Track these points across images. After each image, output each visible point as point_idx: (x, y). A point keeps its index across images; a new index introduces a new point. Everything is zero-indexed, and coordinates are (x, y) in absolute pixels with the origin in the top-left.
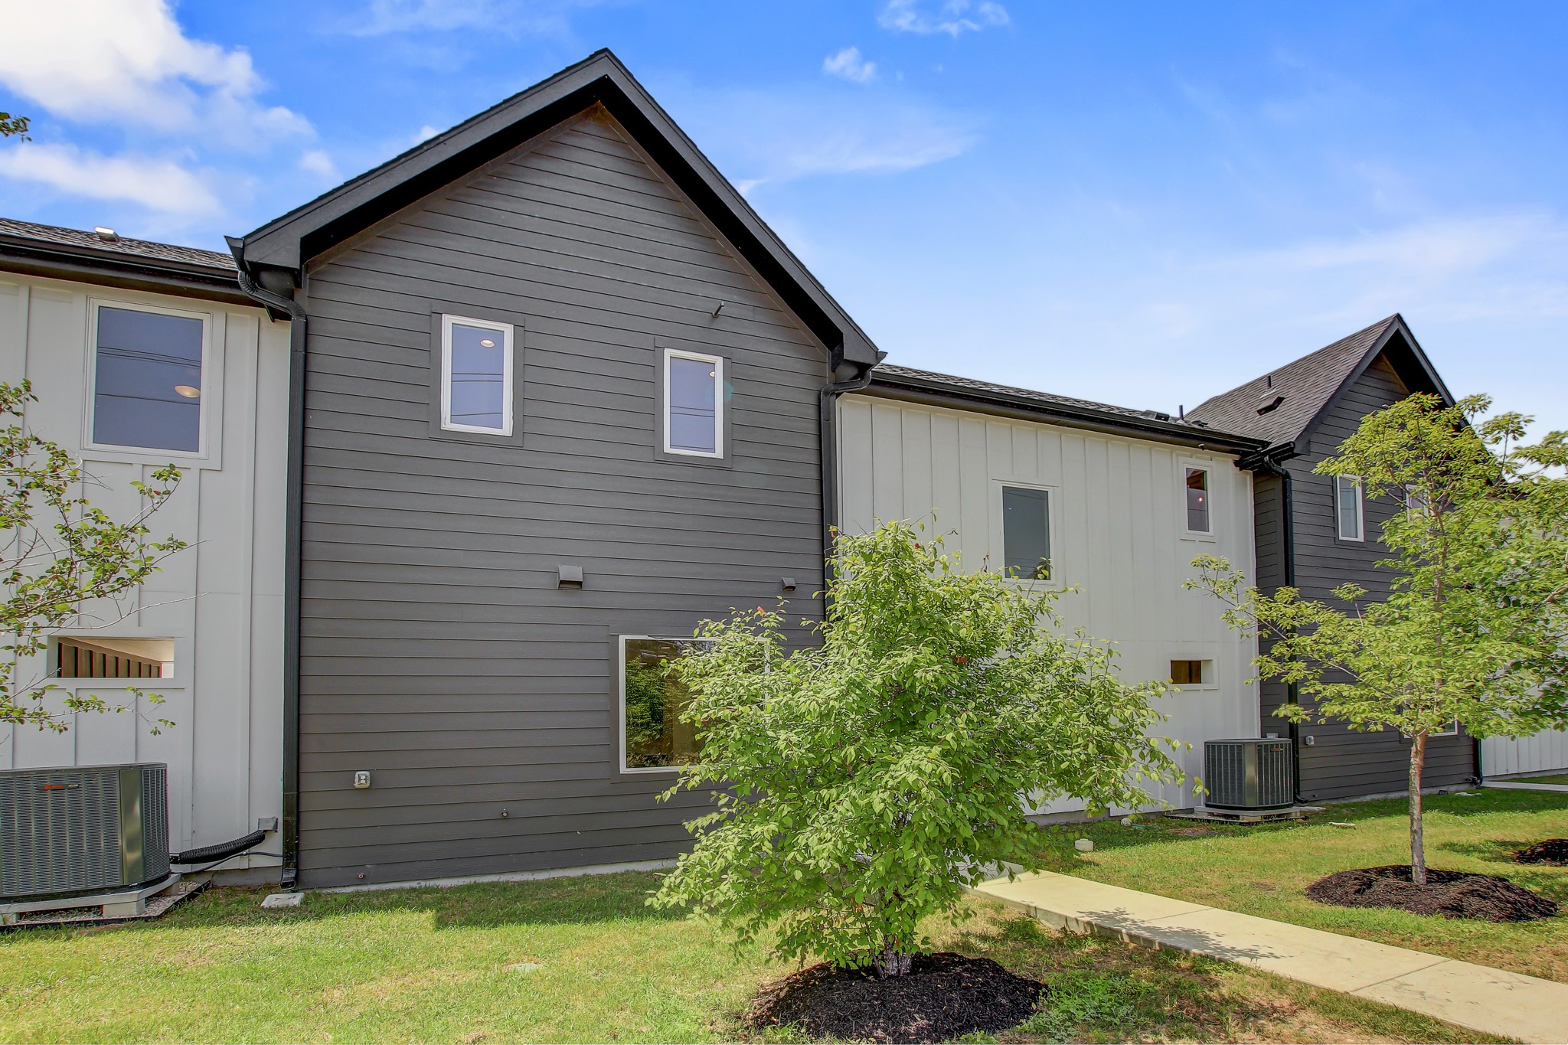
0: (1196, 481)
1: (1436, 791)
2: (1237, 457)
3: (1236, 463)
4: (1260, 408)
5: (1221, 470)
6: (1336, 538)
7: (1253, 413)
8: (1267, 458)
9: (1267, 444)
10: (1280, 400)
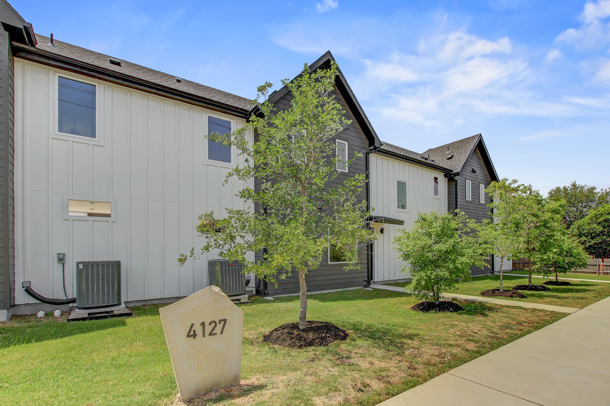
0: (436, 179)
1: (485, 275)
2: (444, 174)
3: (444, 176)
4: (447, 157)
5: (441, 177)
6: (466, 200)
7: (445, 159)
8: (452, 176)
9: (452, 171)
10: (452, 156)
